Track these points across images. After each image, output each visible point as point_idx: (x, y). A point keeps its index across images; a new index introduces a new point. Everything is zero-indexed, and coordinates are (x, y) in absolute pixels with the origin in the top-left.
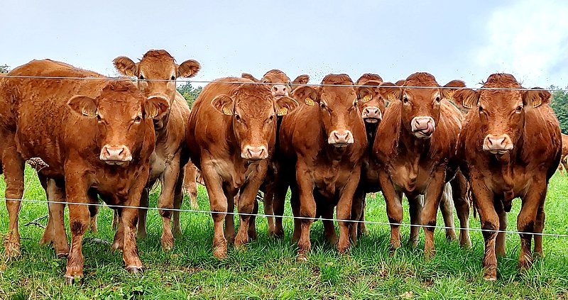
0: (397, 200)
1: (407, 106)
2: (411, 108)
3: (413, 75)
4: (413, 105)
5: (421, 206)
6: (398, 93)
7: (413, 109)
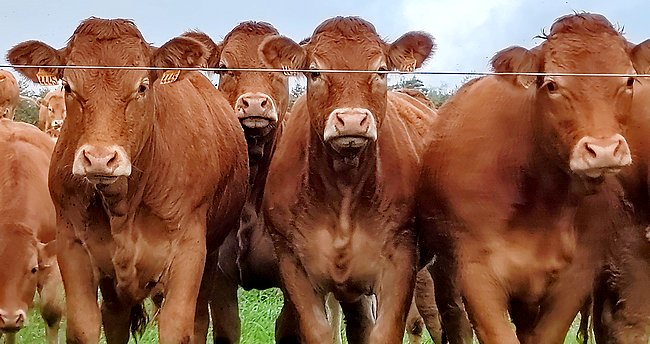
0: (317, 311)
1: (317, 87)
2: (326, 92)
3: (329, 22)
4: (331, 83)
5: (370, 321)
6: (300, 58)
7: (330, 92)
